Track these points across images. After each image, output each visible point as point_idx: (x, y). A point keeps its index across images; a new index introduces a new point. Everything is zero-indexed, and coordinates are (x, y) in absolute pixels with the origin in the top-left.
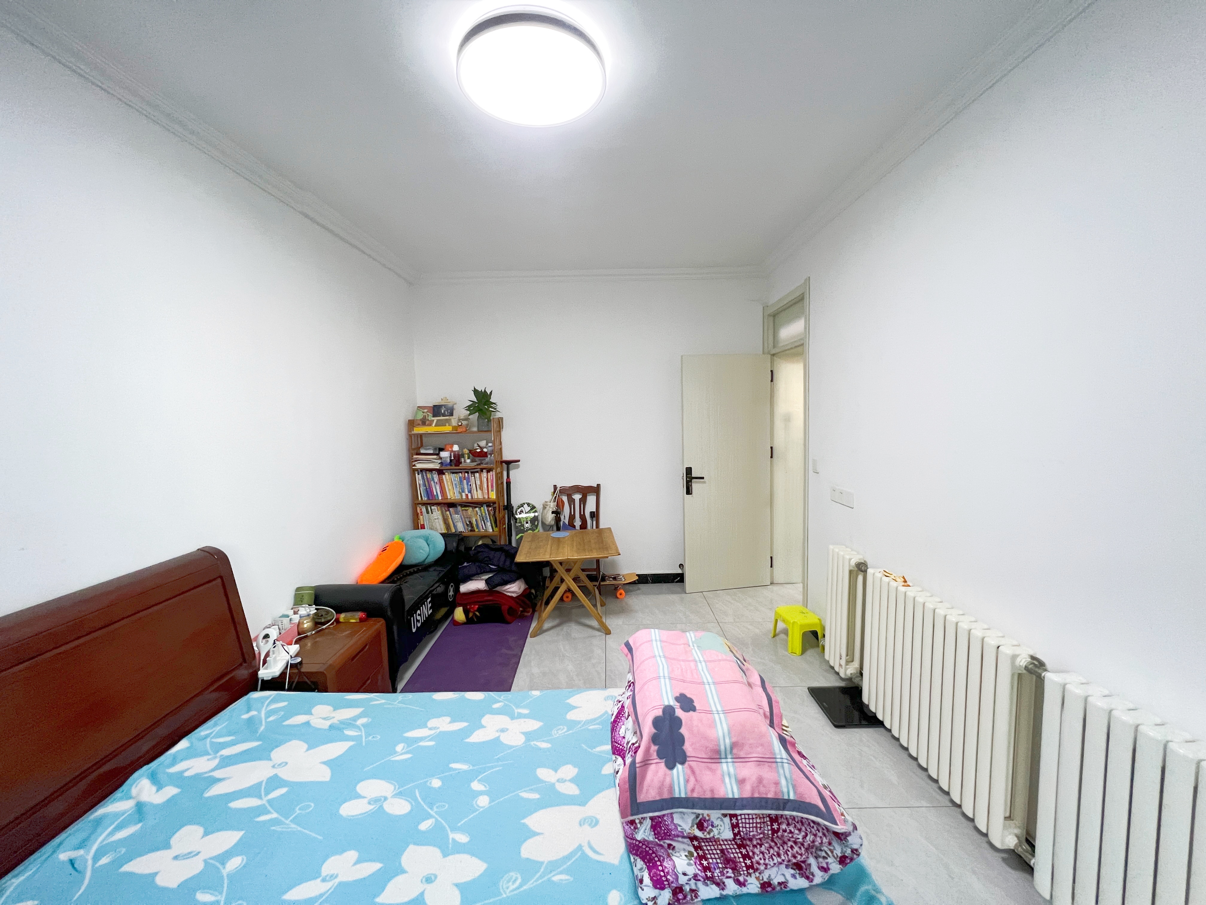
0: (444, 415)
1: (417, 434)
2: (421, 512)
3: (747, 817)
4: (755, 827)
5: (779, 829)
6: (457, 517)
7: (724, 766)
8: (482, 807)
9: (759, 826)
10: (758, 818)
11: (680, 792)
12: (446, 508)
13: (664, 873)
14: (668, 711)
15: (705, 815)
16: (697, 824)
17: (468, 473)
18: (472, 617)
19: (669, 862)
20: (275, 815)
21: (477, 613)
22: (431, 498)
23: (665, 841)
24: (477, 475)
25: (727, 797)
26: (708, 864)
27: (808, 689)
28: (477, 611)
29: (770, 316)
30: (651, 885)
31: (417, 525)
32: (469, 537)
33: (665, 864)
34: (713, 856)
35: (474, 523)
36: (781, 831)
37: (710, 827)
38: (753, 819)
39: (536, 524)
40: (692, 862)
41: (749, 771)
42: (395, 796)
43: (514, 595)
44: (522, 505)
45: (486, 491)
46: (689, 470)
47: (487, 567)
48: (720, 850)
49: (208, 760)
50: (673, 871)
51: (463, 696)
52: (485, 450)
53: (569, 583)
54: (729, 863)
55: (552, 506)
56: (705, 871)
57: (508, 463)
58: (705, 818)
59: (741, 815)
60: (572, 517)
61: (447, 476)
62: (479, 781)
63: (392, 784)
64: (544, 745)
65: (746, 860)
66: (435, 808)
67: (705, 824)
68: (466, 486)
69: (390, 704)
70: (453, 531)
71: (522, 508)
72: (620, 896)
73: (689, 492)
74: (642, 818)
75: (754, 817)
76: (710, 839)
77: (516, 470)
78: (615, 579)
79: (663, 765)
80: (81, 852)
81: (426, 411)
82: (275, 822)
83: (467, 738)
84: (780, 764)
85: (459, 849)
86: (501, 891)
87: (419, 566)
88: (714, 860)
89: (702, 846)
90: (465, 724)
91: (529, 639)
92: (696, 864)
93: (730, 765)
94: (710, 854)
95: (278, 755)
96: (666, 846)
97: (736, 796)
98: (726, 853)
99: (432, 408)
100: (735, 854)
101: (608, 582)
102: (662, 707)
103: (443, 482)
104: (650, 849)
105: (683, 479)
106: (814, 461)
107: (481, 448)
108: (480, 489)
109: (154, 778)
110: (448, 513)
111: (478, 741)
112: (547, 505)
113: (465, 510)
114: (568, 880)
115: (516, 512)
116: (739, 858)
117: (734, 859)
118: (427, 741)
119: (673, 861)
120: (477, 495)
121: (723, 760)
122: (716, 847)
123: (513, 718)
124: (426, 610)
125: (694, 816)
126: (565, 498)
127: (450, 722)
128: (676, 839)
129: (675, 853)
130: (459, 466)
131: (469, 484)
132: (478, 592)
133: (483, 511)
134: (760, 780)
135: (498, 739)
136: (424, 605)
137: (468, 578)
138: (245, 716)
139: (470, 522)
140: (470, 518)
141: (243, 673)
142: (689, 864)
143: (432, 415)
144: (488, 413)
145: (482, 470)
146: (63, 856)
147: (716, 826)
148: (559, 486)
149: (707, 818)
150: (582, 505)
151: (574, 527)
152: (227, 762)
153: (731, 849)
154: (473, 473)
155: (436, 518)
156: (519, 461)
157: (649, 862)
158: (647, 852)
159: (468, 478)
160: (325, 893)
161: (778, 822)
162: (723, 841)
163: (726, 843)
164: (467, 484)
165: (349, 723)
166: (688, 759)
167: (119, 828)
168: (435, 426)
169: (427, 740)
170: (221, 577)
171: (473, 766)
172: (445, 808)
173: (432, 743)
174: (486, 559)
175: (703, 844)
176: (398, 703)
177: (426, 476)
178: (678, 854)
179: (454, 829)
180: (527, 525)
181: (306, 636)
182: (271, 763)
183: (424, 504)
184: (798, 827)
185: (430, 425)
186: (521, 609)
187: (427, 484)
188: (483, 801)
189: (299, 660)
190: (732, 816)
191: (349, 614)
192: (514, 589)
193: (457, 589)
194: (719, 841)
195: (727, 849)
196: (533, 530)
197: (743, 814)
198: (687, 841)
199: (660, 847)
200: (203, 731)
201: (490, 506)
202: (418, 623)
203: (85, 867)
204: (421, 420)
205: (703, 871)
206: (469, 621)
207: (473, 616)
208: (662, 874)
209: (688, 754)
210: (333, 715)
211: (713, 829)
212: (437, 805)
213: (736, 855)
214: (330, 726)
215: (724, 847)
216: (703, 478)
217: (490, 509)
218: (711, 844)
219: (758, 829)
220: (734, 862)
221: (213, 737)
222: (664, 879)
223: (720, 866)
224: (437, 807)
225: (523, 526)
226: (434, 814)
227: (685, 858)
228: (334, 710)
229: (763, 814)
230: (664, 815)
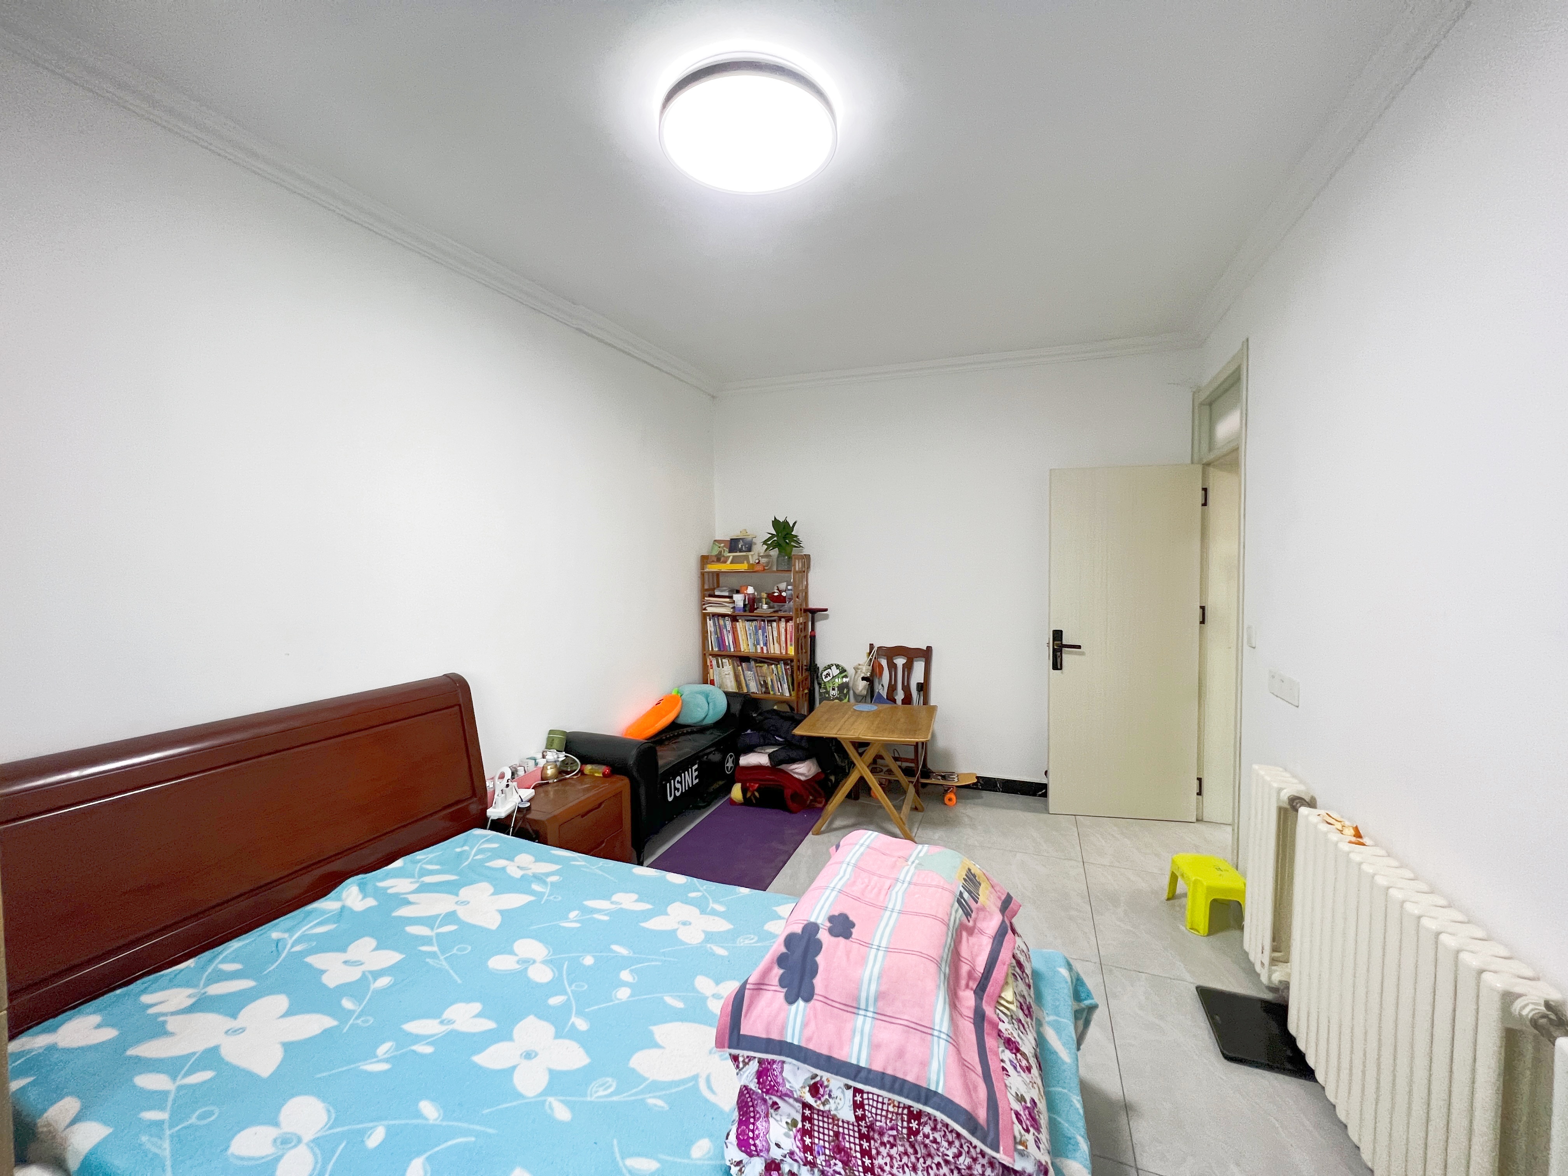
0: (741, 551)
1: (713, 573)
2: (711, 665)
3: (875, 1098)
4: (884, 1116)
5: (917, 1132)
6: (749, 673)
7: (860, 1019)
8: (618, 999)
9: (890, 1116)
10: (892, 1105)
11: (793, 1037)
12: (738, 663)
13: (754, 1133)
14: (811, 929)
15: (824, 1079)
16: (810, 1087)
17: (764, 621)
18: (750, 797)
19: (764, 1123)
20: (435, 949)
21: (757, 794)
22: (722, 649)
23: (772, 1097)
24: (774, 624)
25: (849, 1061)
26: (811, 1143)
27: (1197, 988)
28: (756, 790)
29: (1204, 405)
30: (736, 1143)
31: (706, 680)
32: (761, 699)
33: (758, 1124)
34: (821, 1136)
35: (770, 683)
36: (921, 1134)
37: (827, 1097)
38: (883, 1103)
39: (845, 692)
40: (791, 1133)
41: (891, 1036)
42: (545, 962)
43: (803, 778)
44: (829, 667)
45: (784, 645)
46: (1058, 635)
47: (772, 738)
48: (834, 1131)
49: (411, 883)
50: (765, 1135)
51: (665, 876)
52: (784, 594)
53: (862, 771)
54: (839, 1153)
55: (866, 671)
56: (805, 1152)
57: (814, 612)
58: (823, 1082)
59: (868, 1093)
60: (892, 688)
61: (741, 623)
62: (631, 971)
63: (547, 948)
64: (721, 951)
65: (865, 1158)
66: (573, 986)
67: (821, 1091)
68: (761, 637)
69: (588, 868)
70: (745, 691)
71: (829, 670)
72: (710, 1149)
73: (1057, 665)
74: (748, 1057)
75: (886, 1101)
76: (823, 1112)
77: (825, 621)
78: (944, 777)
79: (781, 996)
80: (286, 935)
81: (722, 545)
82: (433, 955)
83: (643, 922)
84: (936, 1039)
85: (573, 1034)
86: (589, 1092)
87: (692, 726)
88: (821, 1142)
89: (814, 1119)
90: (649, 906)
91: (810, 836)
92: (795, 1139)
93: (869, 1020)
94: (819, 1132)
95: (465, 893)
96: (770, 1102)
97: (863, 1064)
98: (841, 1139)
99: (729, 543)
100: (851, 1143)
101: (933, 780)
102: (805, 922)
103: (737, 631)
104: (751, 1101)
105: (1049, 646)
106: (1249, 627)
107: (780, 592)
108: (777, 642)
109: (362, 887)
110: (740, 668)
111: (653, 928)
112: (858, 669)
113: (760, 666)
114: (663, 1107)
115: (821, 674)
116: (856, 1151)
117: (849, 1150)
118: (603, 915)
119: (769, 1123)
120: (774, 649)
121: (861, 1012)
122: (831, 1126)
123: (703, 912)
124: (690, 778)
125: (809, 1075)
126: (884, 662)
127: (636, 901)
128: (786, 1098)
129: (776, 1114)
130: (753, 612)
131: (765, 634)
132: (759, 768)
133: (779, 669)
134: (901, 1054)
135: (674, 931)
136: (686, 772)
137: (750, 749)
138: (458, 850)
139: (764, 681)
140: (764, 677)
141: (474, 808)
142: (787, 1135)
143: (728, 550)
144: (788, 548)
145: (780, 618)
146: (275, 935)
147: (834, 1098)
148: (876, 646)
149: (826, 1083)
150: (906, 673)
151: (894, 701)
152: (424, 888)
153: (849, 1135)
154: (770, 622)
155: (727, 673)
156: (826, 610)
157: (743, 1115)
158: (747, 1102)
159: (764, 627)
160: (435, 1035)
161: (919, 1120)
162: (843, 1122)
163: (846, 1125)
164: (763, 635)
165: (539, 878)
166: (815, 997)
167: (320, 924)
168: (731, 563)
169: (603, 913)
170: (460, 705)
171: (634, 953)
172: (583, 989)
173: (606, 918)
174: (772, 728)
175: (816, 1116)
176: (596, 868)
177: (719, 623)
178: (778, 1118)
179: (580, 1013)
180: (834, 692)
181: (548, 783)
182: (456, 899)
183: (715, 656)
184: (948, 1139)
185: (725, 562)
186: (811, 797)
187: (718, 632)
188: (623, 994)
189: (528, 804)
190: (857, 1091)
191: (594, 767)
192: (803, 770)
193: (736, 761)
194: (838, 1120)
195: (844, 1134)
196: (840, 699)
197: (871, 1093)
198: (799, 1106)
199: (763, 1102)
200: (419, 855)
201: (788, 665)
202: (676, 791)
203: (284, 948)
204: (716, 556)
205: (802, 1150)
206: (747, 802)
207: (751, 795)
208: (751, 1134)
209: (817, 991)
210: (530, 866)
211: (830, 1100)
212: (578, 983)
213: (852, 1146)
214: (522, 876)
215: (841, 1130)
216: (1079, 647)
217: (788, 667)
218: (826, 1120)
219: (888, 1121)
220: (848, 1155)
221: (424, 863)
222: (751, 1142)
223: (827, 1152)
224: (576, 986)
225: (828, 693)
226: (570, 992)
227: (785, 1125)
228: (535, 862)
229: (899, 1103)
230: (774, 1062)
